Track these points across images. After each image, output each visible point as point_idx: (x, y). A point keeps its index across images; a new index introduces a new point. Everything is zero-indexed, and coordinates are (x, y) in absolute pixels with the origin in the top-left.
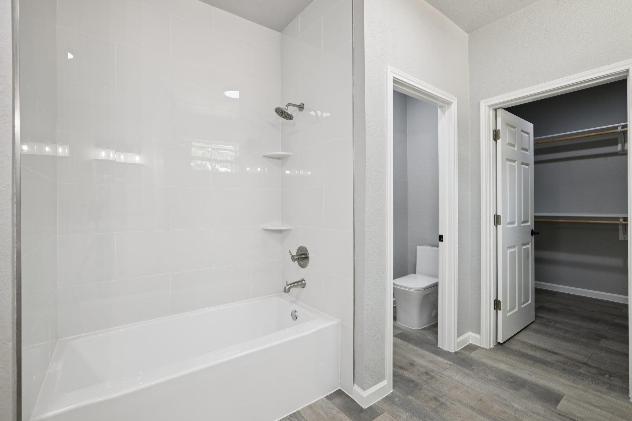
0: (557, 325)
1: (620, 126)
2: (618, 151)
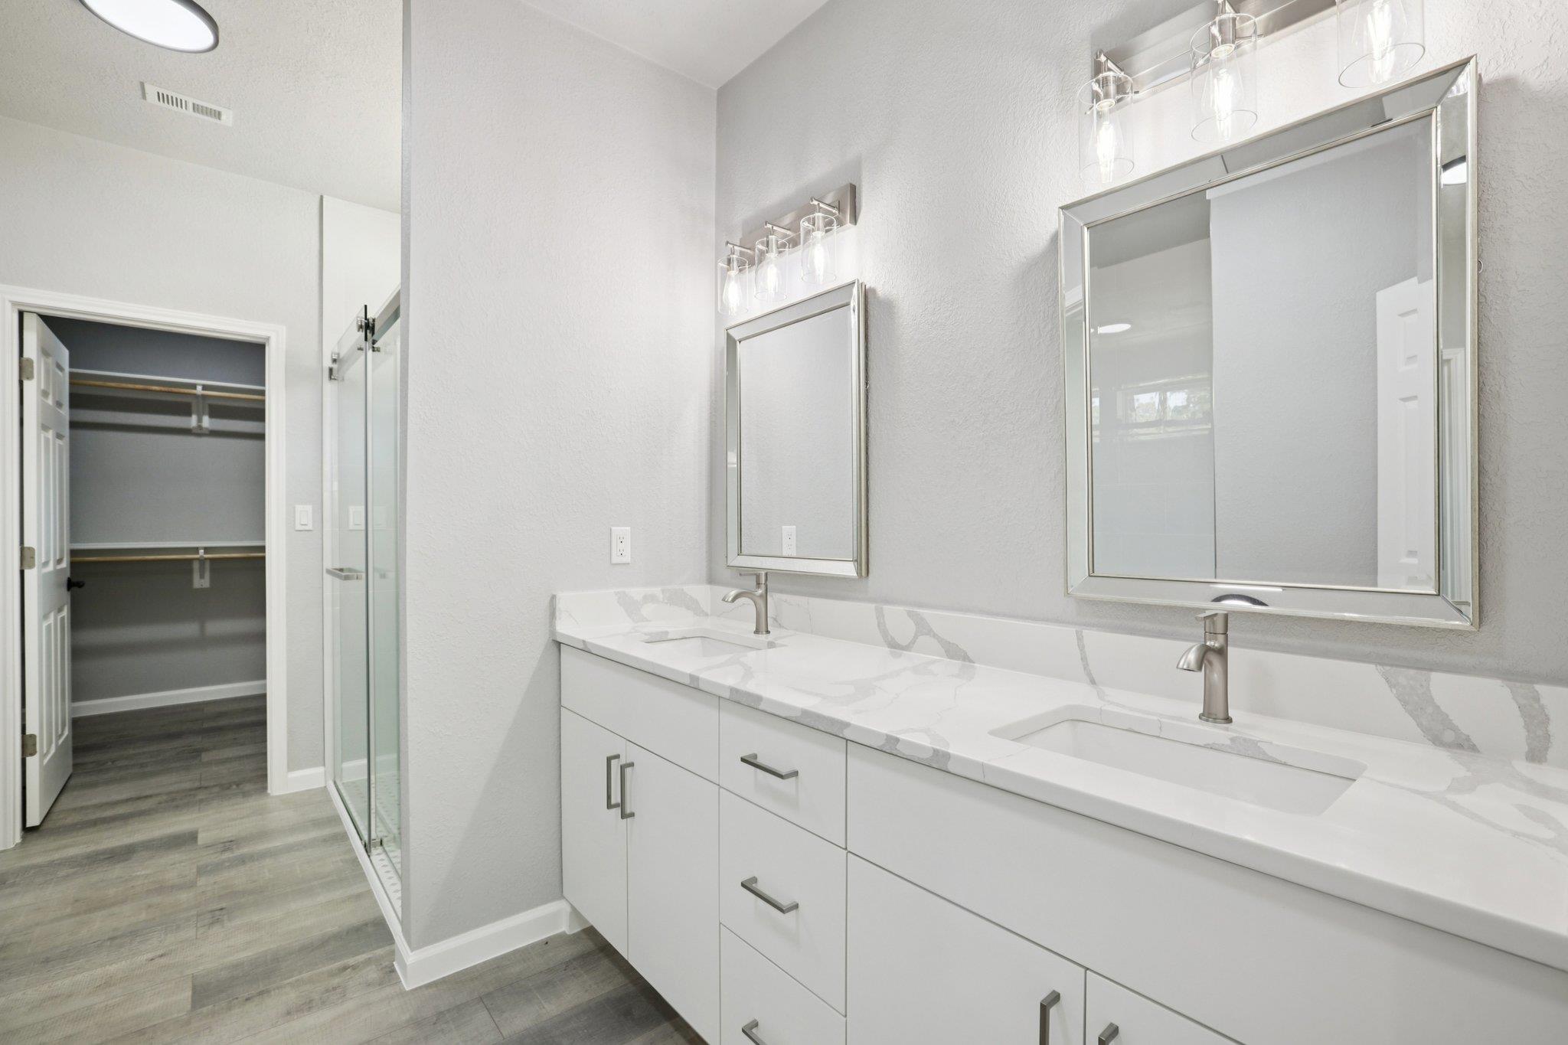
0: (120, 764)
1: (199, 385)
2: (191, 427)
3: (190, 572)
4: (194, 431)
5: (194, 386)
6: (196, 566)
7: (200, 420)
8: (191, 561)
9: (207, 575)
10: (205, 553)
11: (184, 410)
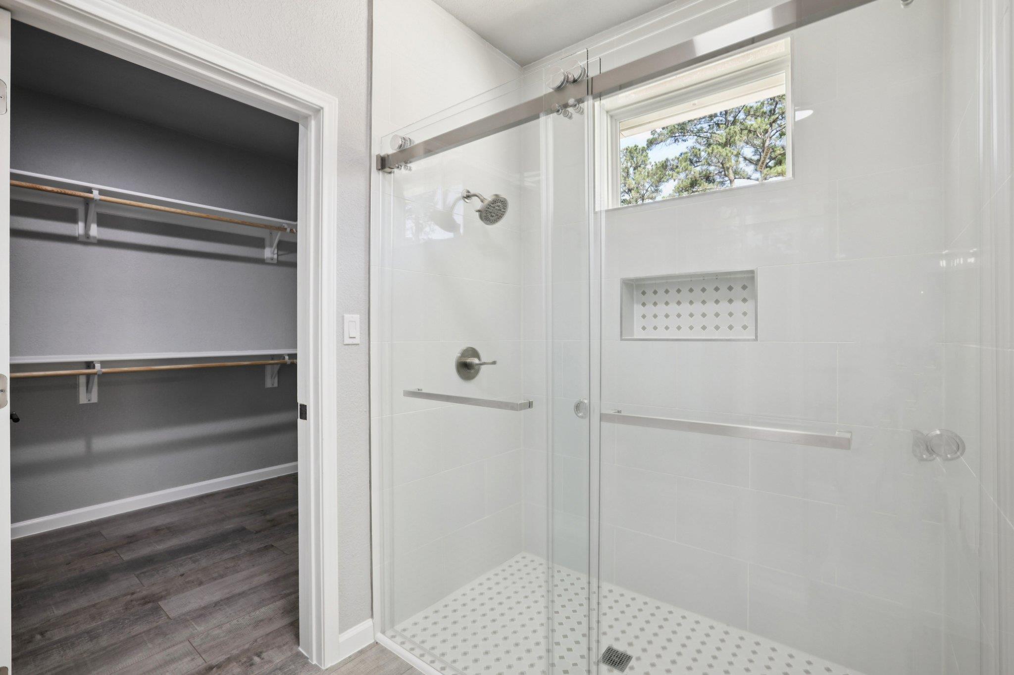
1: (96, 189)
2: (77, 235)
3: (76, 387)
4: (81, 239)
5: (90, 190)
6: (82, 380)
7: (87, 228)
8: (75, 376)
9: (95, 389)
10: (102, 367)
11: (70, 217)
